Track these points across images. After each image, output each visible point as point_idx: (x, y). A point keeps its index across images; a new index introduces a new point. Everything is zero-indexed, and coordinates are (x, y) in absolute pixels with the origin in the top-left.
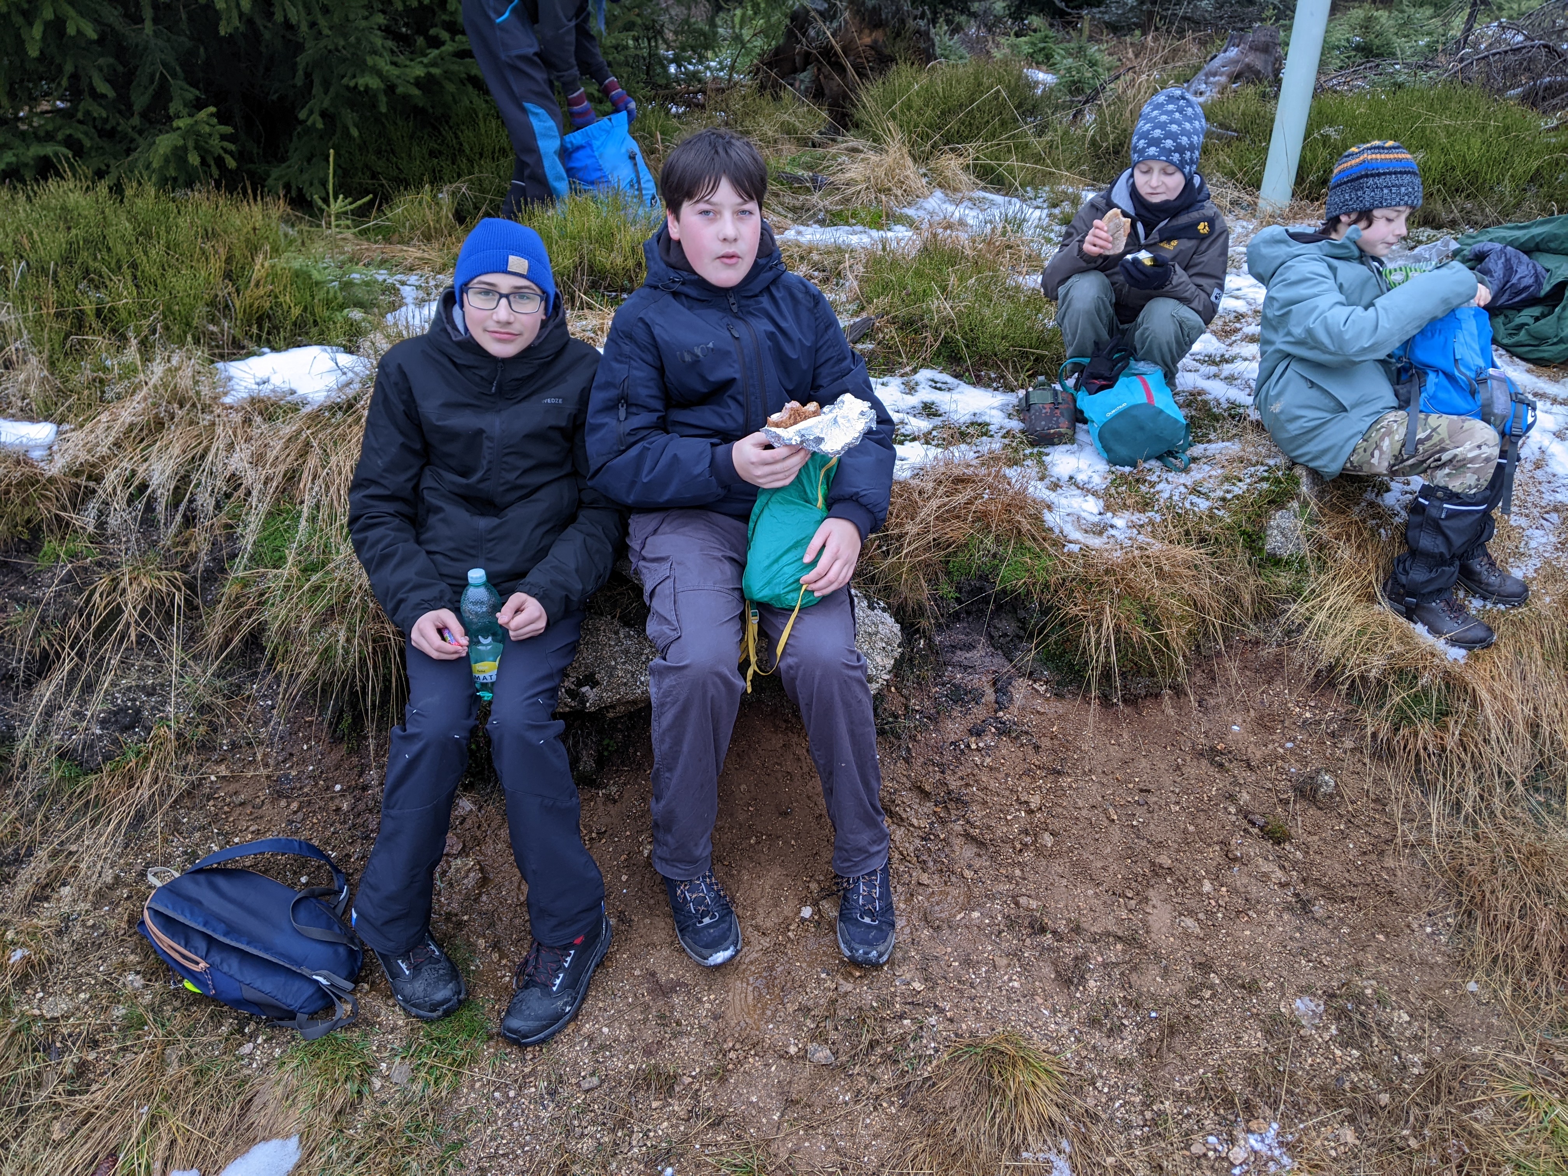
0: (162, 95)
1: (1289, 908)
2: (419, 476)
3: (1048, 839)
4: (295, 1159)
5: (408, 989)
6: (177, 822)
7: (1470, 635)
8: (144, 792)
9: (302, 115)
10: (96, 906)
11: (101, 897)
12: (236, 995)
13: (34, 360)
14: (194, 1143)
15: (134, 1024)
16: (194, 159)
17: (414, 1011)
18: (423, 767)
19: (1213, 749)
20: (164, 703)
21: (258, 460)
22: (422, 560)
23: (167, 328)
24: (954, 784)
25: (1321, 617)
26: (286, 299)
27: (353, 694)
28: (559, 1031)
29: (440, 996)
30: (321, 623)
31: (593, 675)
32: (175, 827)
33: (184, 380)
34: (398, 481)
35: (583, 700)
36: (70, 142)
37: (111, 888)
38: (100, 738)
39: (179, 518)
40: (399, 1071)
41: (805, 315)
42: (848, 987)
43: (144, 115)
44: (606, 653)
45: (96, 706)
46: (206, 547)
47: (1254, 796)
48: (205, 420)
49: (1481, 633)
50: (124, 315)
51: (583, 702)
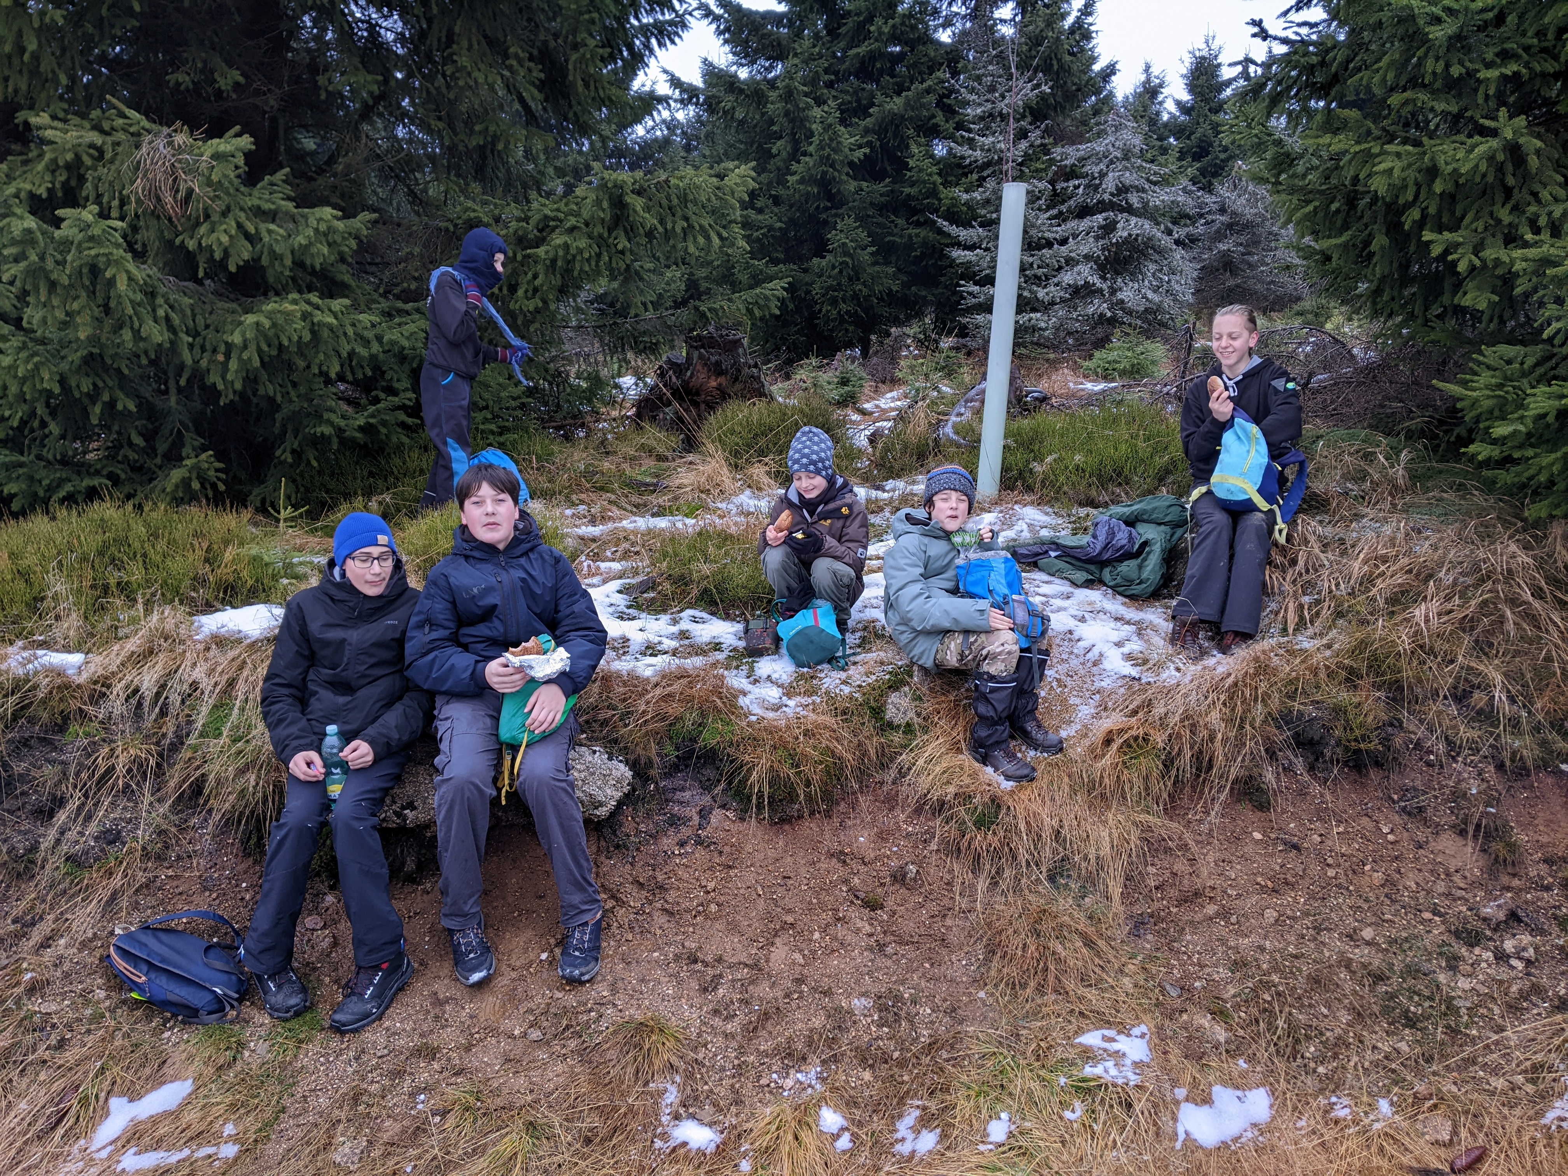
0: (178, 443)
1: (870, 949)
2: (306, 672)
3: (713, 908)
4: (189, 1090)
5: (273, 1000)
6: (137, 903)
7: (1019, 773)
8: (117, 881)
9: (278, 453)
10: (80, 951)
11: (84, 945)
12: (162, 997)
13: (74, 615)
14: (127, 1083)
15: (97, 1018)
16: (196, 485)
17: (276, 1014)
18: (288, 844)
19: (842, 852)
20: (138, 828)
21: (210, 672)
22: (303, 723)
23: (163, 594)
24: (660, 877)
25: (921, 762)
26: (245, 574)
27: (258, 820)
28: (368, 1025)
29: (293, 1001)
30: (242, 771)
31: (412, 802)
32: (136, 906)
33: (170, 624)
34: (293, 675)
35: (405, 818)
36: (112, 477)
37: (91, 940)
38: (93, 848)
39: (157, 710)
40: (262, 1047)
41: (549, 569)
42: (559, 995)
43: (164, 456)
44: (423, 786)
45: (93, 828)
46: (172, 729)
47: (863, 881)
48: (180, 649)
49: (1026, 772)
50: (135, 586)
51: (405, 820)
